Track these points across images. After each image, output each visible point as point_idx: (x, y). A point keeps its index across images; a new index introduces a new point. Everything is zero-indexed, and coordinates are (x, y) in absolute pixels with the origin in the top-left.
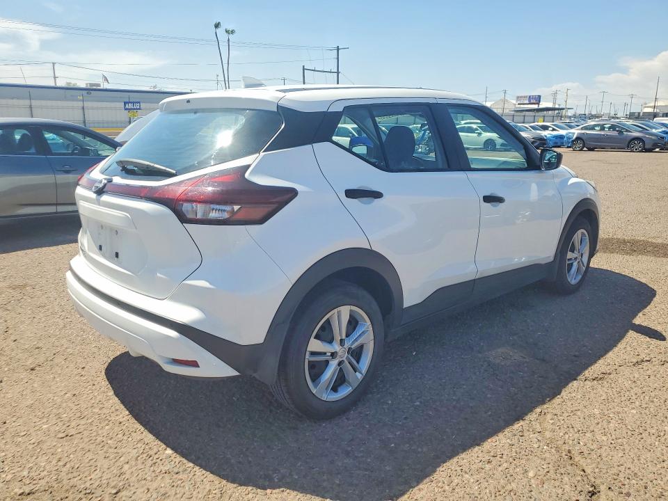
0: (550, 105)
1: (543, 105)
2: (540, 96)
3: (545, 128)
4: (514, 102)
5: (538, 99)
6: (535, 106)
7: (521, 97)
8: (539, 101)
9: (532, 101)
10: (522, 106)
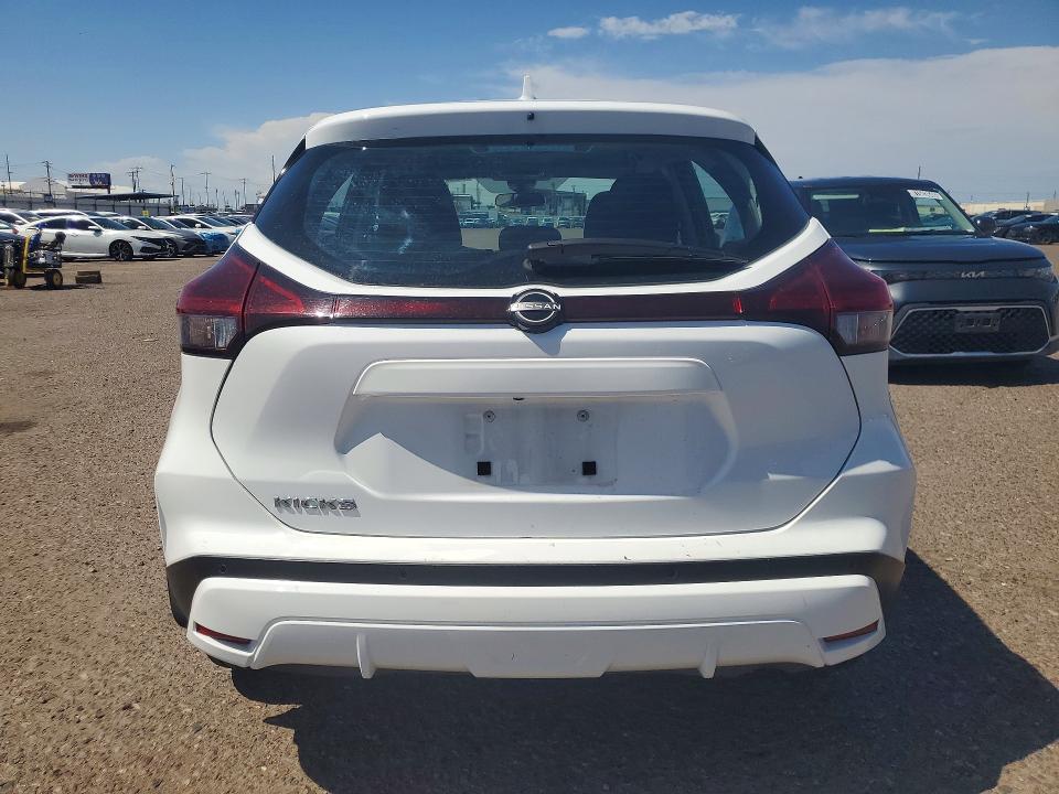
0: (129, 190)
1: (116, 190)
2: (108, 176)
3: (133, 226)
4: (65, 183)
5: (106, 181)
6: (104, 192)
7: (76, 175)
8: (110, 184)
9: (96, 183)
10: (79, 190)
